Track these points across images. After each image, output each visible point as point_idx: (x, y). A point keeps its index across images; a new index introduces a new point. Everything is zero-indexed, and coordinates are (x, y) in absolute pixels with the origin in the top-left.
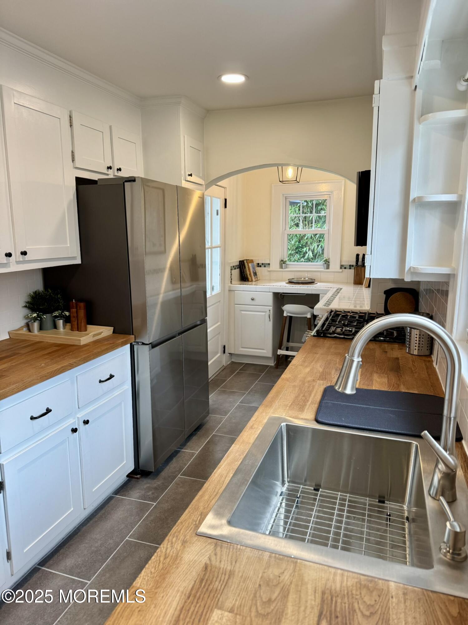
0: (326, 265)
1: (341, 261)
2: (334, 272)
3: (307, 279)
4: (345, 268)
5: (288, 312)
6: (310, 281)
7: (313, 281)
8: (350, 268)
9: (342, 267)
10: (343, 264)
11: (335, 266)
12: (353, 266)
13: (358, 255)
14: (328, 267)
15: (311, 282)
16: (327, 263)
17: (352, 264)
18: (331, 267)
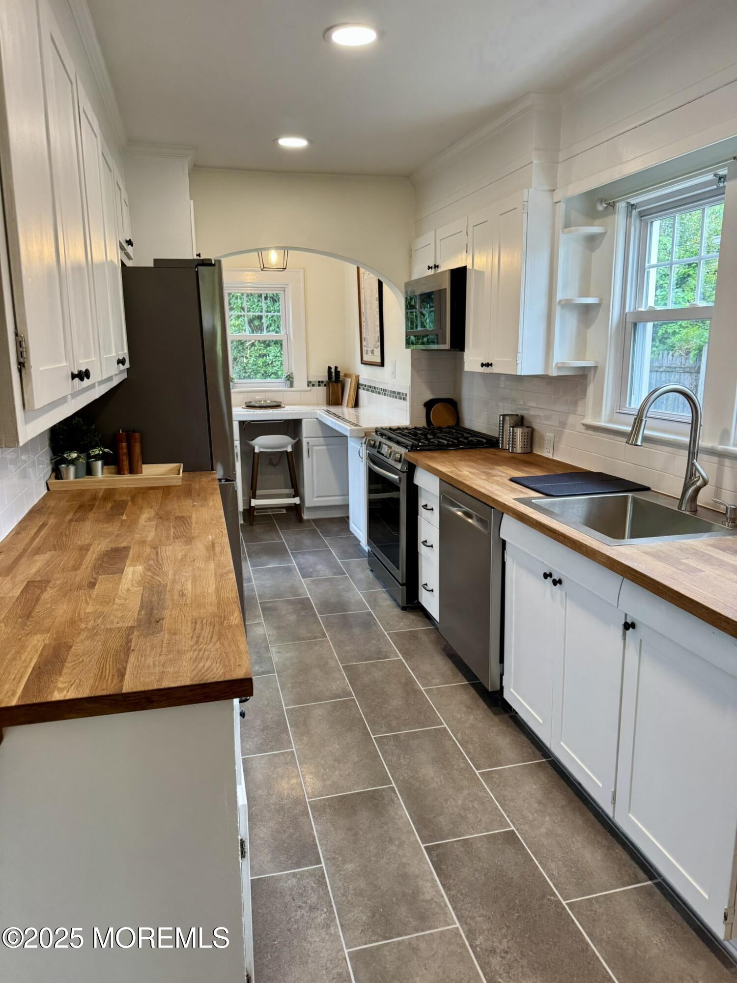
0: (288, 382)
1: (308, 378)
2: (300, 391)
3: (269, 401)
4: (313, 385)
5: (260, 447)
6: (275, 404)
7: (279, 404)
8: (319, 386)
9: (309, 383)
10: (310, 380)
11: (300, 383)
12: (322, 382)
13: (330, 368)
14: (292, 386)
15: (278, 406)
16: (290, 379)
17: (321, 380)
18: (295, 384)
